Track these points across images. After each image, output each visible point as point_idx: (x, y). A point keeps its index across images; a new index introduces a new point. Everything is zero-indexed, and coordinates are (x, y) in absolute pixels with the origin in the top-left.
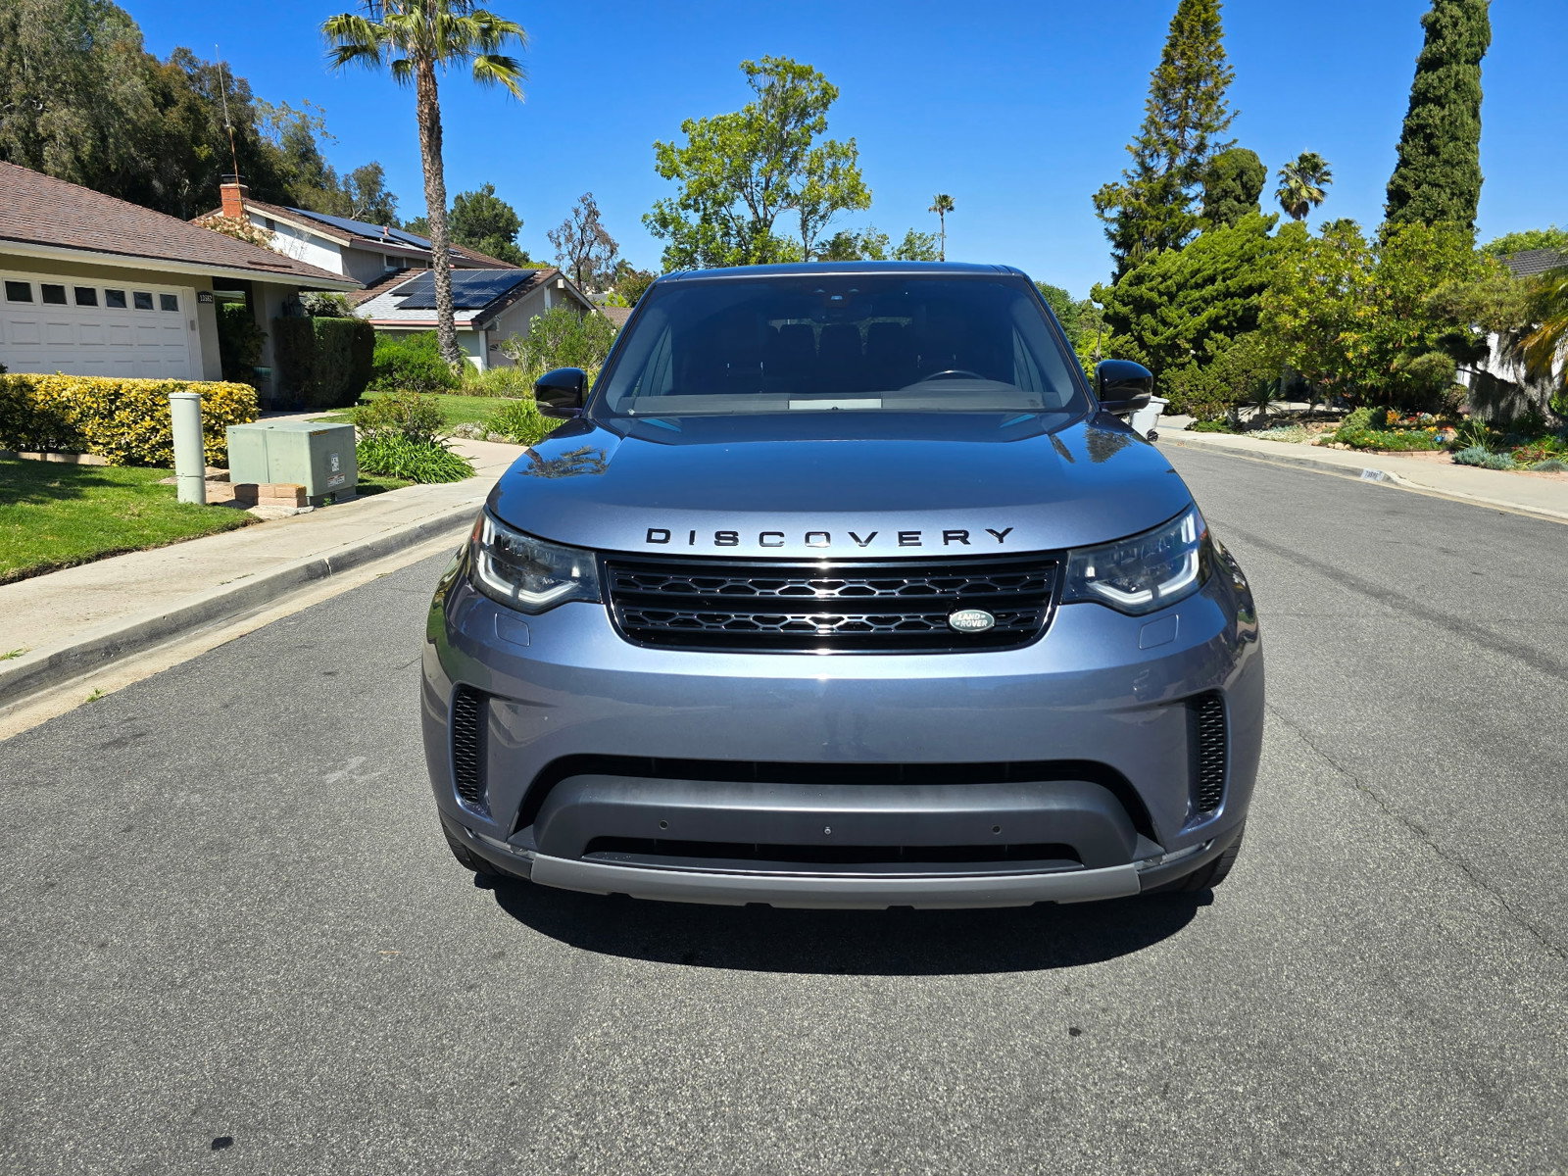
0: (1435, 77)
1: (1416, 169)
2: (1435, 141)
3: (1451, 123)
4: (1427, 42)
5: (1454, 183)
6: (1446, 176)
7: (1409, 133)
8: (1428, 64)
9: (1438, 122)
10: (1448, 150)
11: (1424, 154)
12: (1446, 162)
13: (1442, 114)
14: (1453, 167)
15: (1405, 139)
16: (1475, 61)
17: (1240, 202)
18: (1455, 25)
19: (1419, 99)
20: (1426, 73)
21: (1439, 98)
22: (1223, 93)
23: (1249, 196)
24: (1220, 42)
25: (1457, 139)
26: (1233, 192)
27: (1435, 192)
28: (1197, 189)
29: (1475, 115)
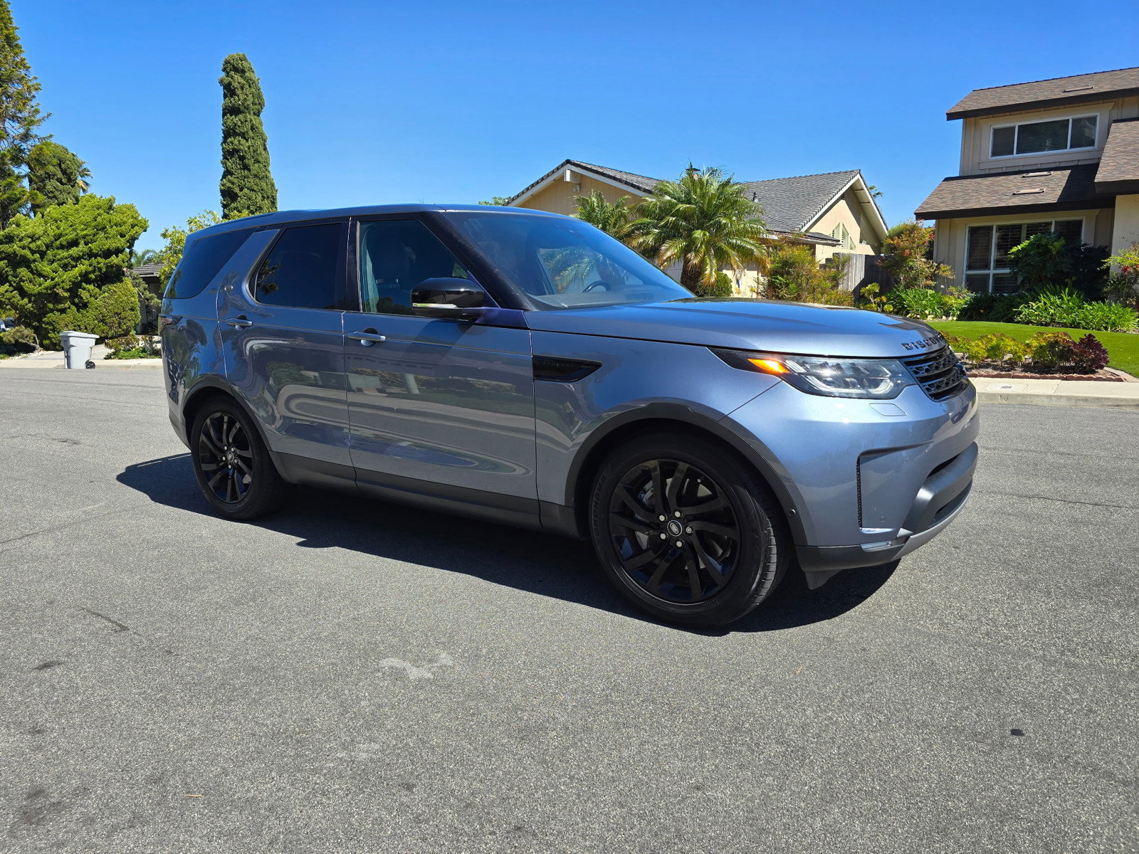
0: (237, 119)
1: (238, 178)
2: (246, 161)
3: (254, 151)
4: (225, 96)
5: (262, 190)
6: (257, 185)
7: (228, 154)
8: (230, 111)
9: (246, 149)
10: (255, 168)
11: (241, 169)
12: (256, 176)
13: (247, 144)
14: (260, 180)
15: (225, 157)
16: (258, 114)
17: (62, 184)
18: (242, 88)
19: (229, 133)
20: (231, 116)
21: (244, 133)
22: (34, 97)
23: (69, 180)
24: (23, 56)
25: (259, 162)
26: (54, 175)
27: (253, 195)
28: (24, 169)
29: (265, 149)
